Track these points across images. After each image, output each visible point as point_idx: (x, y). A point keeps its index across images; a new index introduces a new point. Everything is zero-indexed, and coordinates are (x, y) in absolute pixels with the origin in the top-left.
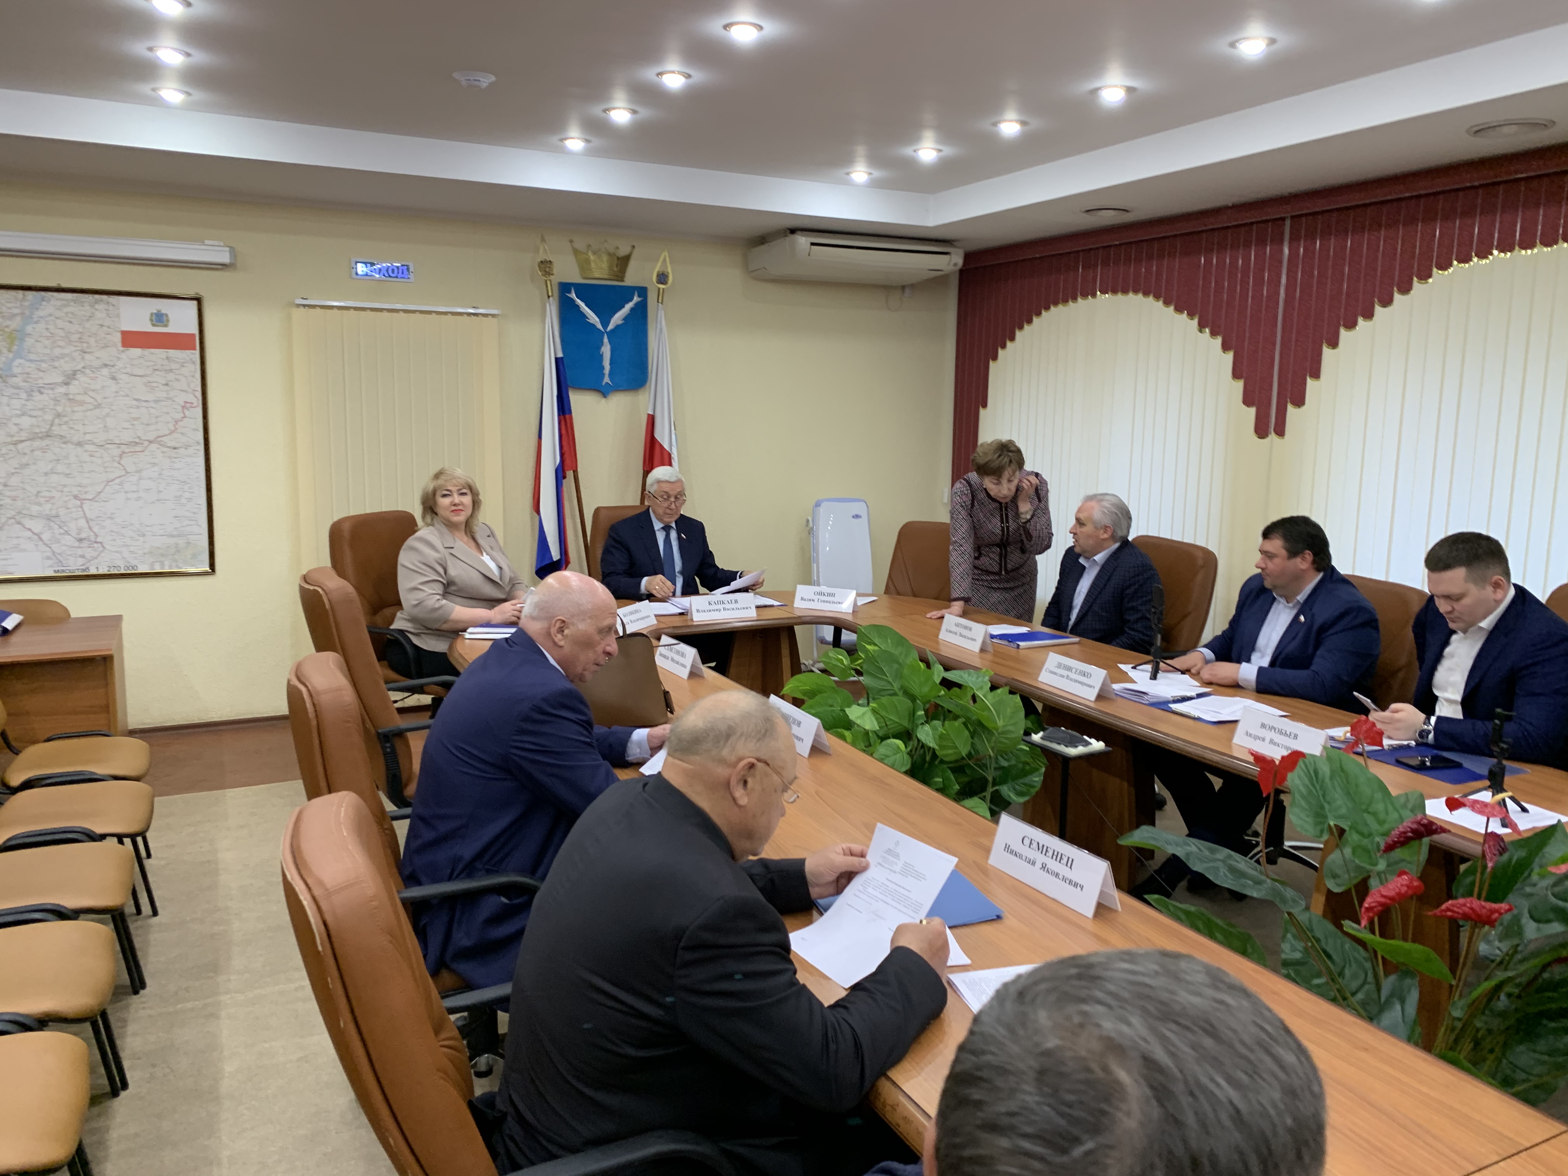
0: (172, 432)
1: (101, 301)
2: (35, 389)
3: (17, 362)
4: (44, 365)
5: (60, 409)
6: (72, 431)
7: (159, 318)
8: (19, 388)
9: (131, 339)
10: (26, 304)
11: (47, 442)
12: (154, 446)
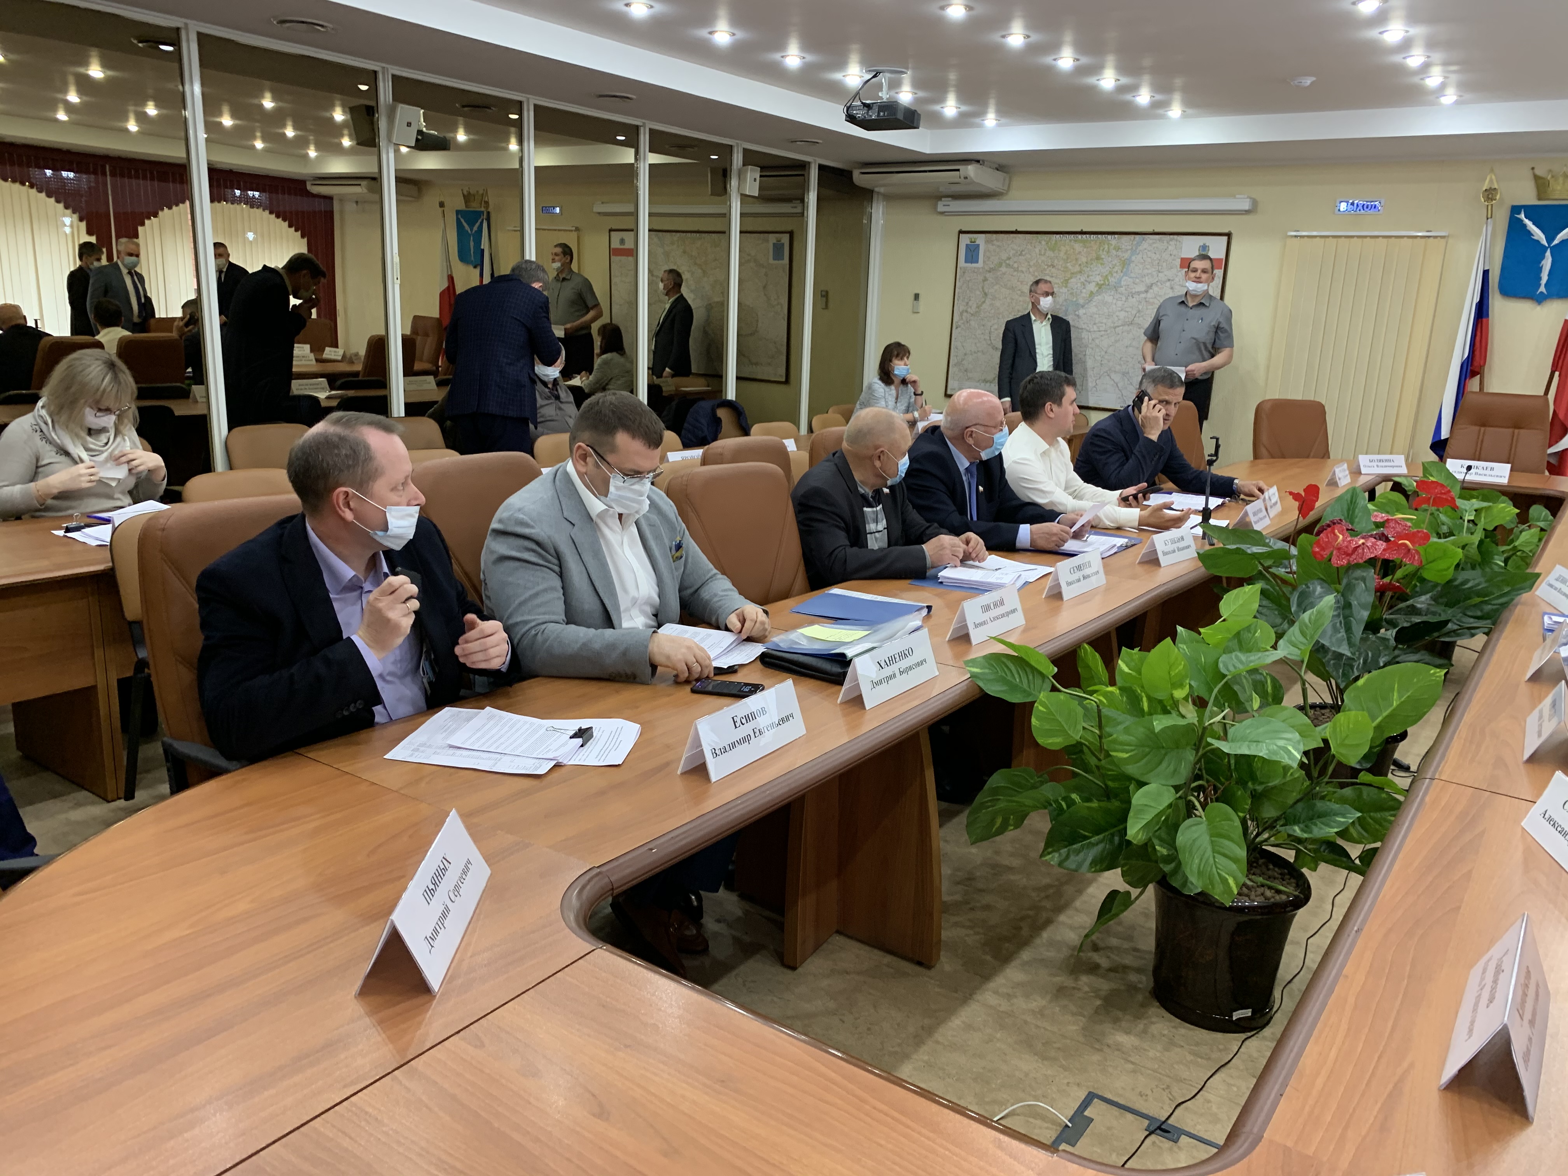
1: (1173, 239)
3: (1125, 278)
4: (1137, 280)
5: (1140, 307)
7: (1204, 249)
10: (1135, 243)
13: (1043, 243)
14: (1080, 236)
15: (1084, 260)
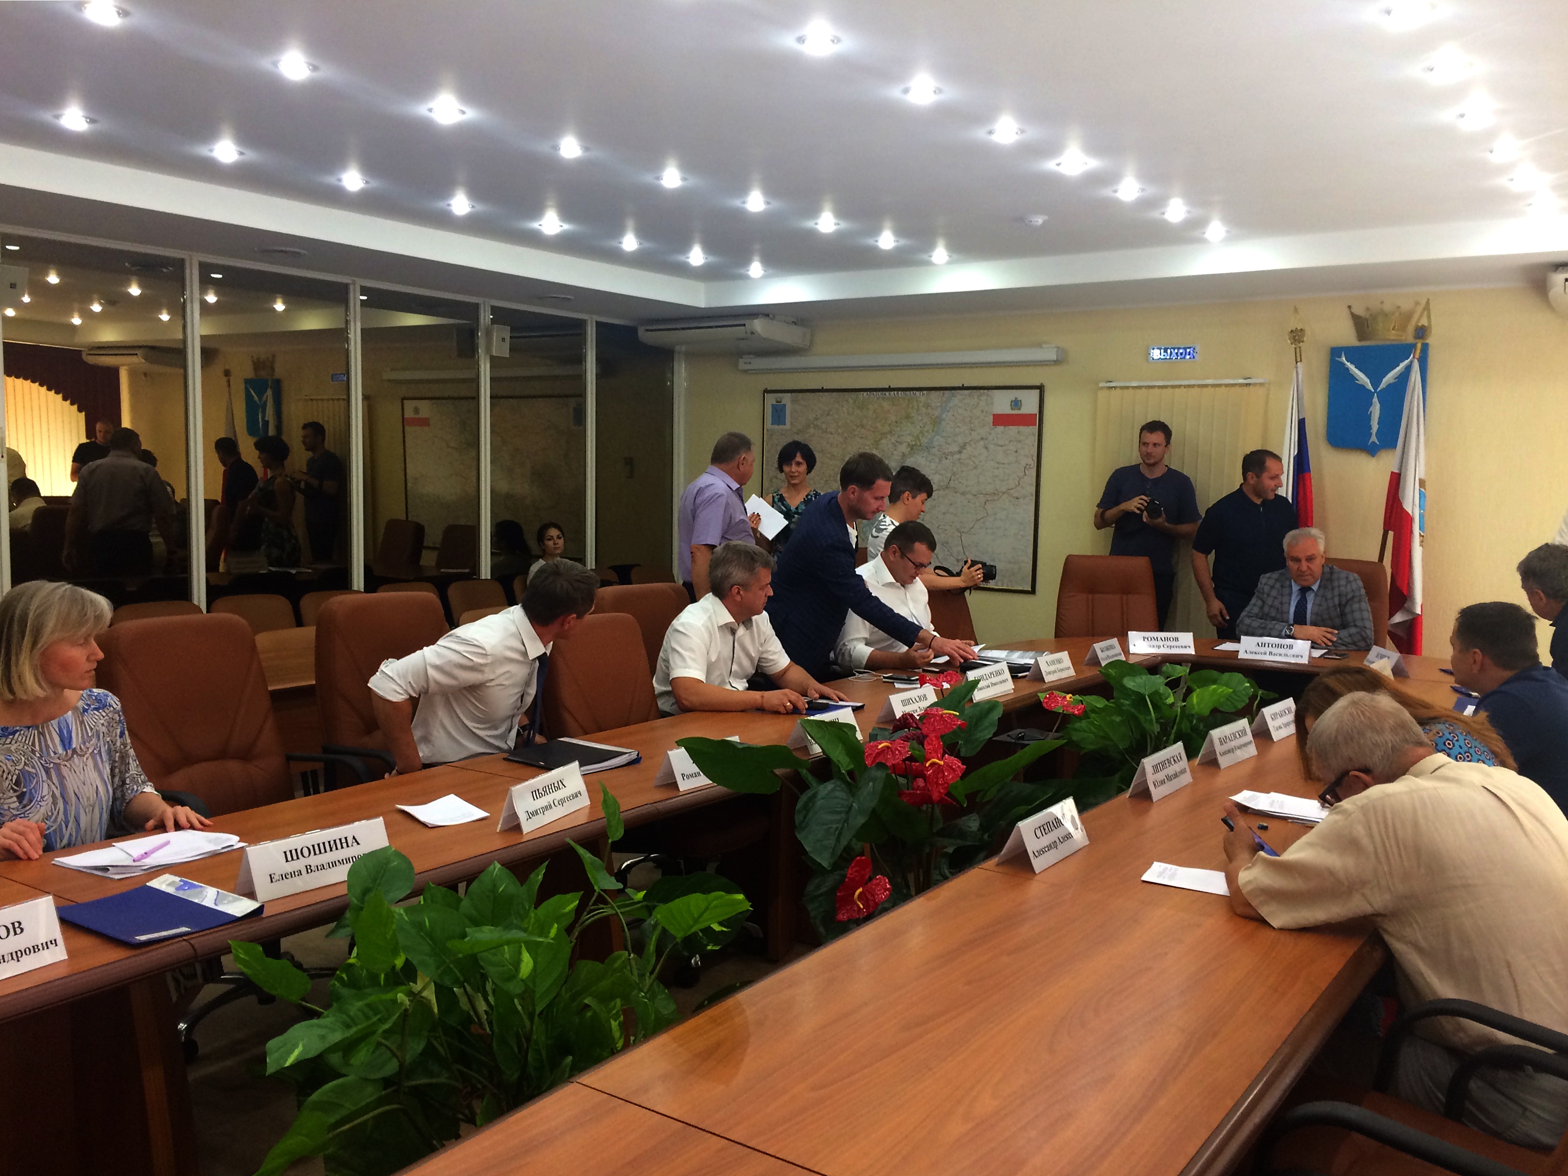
0: (1016, 486)
1: (984, 393)
2: (944, 456)
3: (937, 437)
4: (950, 440)
5: (955, 469)
6: (960, 485)
7: (1016, 404)
8: (935, 455)
9: (1000, 420)
10: (944, 399)
11: (947, 491)
12: (1006, 496)
13: (851, 401)
14: (887, 393)
15: (893, 418)
